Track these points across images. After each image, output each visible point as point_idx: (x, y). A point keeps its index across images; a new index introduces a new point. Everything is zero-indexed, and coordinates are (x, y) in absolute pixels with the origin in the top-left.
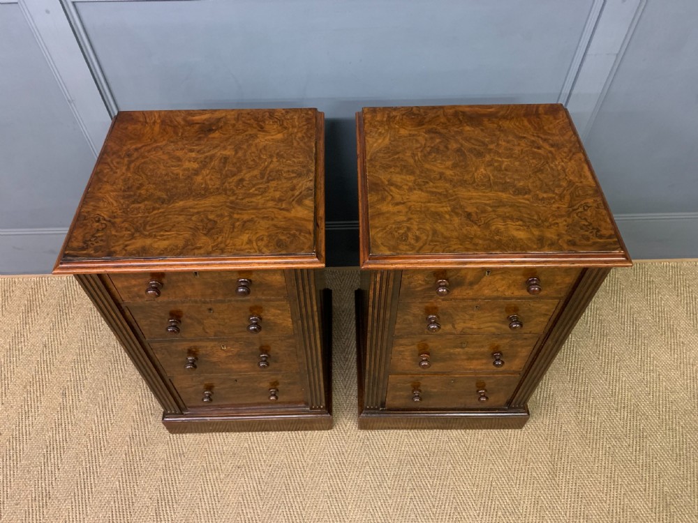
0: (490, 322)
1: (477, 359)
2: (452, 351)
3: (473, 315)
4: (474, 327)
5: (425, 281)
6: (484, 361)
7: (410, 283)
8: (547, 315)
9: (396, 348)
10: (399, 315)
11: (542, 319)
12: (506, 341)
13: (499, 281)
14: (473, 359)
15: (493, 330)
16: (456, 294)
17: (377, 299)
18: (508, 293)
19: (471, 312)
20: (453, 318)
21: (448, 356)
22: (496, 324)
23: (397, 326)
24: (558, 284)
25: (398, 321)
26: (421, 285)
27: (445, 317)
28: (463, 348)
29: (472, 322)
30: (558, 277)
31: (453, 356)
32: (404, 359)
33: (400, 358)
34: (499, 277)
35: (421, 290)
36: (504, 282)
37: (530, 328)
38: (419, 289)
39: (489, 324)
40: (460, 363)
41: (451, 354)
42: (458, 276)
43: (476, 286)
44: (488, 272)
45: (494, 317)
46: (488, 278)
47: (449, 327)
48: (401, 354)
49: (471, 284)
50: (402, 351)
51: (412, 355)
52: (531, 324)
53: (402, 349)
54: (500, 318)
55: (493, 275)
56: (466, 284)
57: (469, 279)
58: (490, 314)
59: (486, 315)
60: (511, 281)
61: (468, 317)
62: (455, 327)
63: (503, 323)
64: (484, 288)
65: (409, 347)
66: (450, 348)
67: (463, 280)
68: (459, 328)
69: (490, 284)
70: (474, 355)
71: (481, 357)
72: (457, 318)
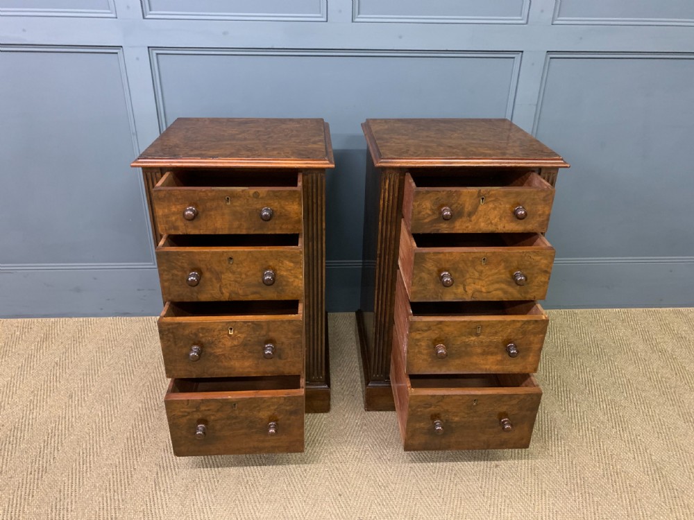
0: (498, 282)
1: (492, 354)
2: (467, 340)
3: (481, 272)
4: (484, 290)
5: (431, 209)
6: (499, 357)
7: (419, 212)
8: (546, 272)
9: (413, 334)
11: (543, 279)
12: (519, 324)
13: (492, 210)
14: (488, 354)
15: (499, 293)
16: (457, 227)
18: (501, 227)
19: (480, 268)
20: (463, 277)
21: (463, 349)
22: (503, 286)
23: (414, 289)
26: (429, 215)
27: (457, 275)
28: (477, 335)
29: (480, 282)
30: (540, 207)
31: (468, 349)
32: (420, 352)
33: (416, 351)
34: (491, 205)
35: (429, 222)
36: (496, 212)
37: (534, 292)
38: (427, 221)
39: (497, 286)
40: (475, 359)
41: (467, 345)
42: (459, 204)
43: (474, 218)
44: (483, 199)
45: (500, 274)
46: (482, 207)
47: (460, 290)
48: (417, 345)
49: (470, 215)
50: (418, 340)
51: (428, 346)
52: (534, 286)
53: (418, 337)
54: (505, 275)
55: (486, 203)
56: (465, 214)
57: (468, 208)
58: (497, 271)
59: (494, 271)
60: (502, 212)
61: (477, 274)
62: (467, 289)
63: (509, 283)
64: (480, 220)
65: (425, 334)
66: (465, 336)
67: (463, 208)
68: (470, 292)
69: (485, 214)
70: (488, 346)
71: (496, 350)
72: (468, 276)
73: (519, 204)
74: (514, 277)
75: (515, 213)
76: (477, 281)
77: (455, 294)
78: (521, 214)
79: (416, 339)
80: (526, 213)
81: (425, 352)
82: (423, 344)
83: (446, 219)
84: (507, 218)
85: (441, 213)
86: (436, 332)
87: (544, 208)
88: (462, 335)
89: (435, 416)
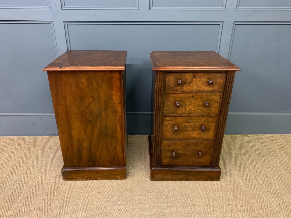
0: (198, 106)
2: (186, 125)
3: (192, 102)
4: (193, 109)
5: (174, 81)
6: (198, 132)
7: (169, 82)
8: (217, 102)
9: (165, 122)
10: (165, 102)
11: (216, 105)
12: (205, 118)
13: (199, 81)
14: (194, 130)
15: (199, 111)
16: (185, 89)
17: (158, 91)
18: (202, 88)
19: (191, 100)
21: (184, 128)
22: (201, 108)
23: (165, 108)
24: (219, 84)
25: (165, 105)
26: (173, 83)
27: (182, 103)
28: (190, 123)
29: (191, 106)
30: (218, 80)
31: (187, 128)
32: (168, 130)
33: (166, 129)
34: (198, 79)
35: (173, 86)
36: (200, 82)
37: (213, 110)
38: (172, 86)
39: (198, 108)
40: (189, 133)
41: (186, 127)
42: (185, 79)
43: (191, 85)
44: (195, 76)
45: (199, 103)
46: (194, 80)
47: (184, 109)
48: (167, 127)
49: (190, 83)
50: (167, 125)
51: (171, 127)
52: (213, 108)
53: (167, 123)
54: (201, 104)
55: (196, 78)
56: (188, 83)
57: (189, 80)
58: (197, 102)
59: (196, 102)
60: (203, 82)
61: (190, 103)
62: (186, 109)
63: (202, 106)
64: (194, 85)
65: (170, 122)
66: (185, 123)
67: (187, 80)
68: (187, 110)
69: (196, 83)
70: (194, 127)
71: (197, 129)
72: (186, 103)
73: (210, 79)
74: (204, 104)
75: (208, 82)
76: (190, 106)
77: (181, 111)
78: (211, 83)
79: (166, 124)
80: (213, 83)
81: (170, 129)
82: (169, 126)
83: (179, 85)
84: (205, 85)
85: (178, 82)
86: (174, 121)
87: (220, 80)
88: (184, 122)
89: (173, 151)
